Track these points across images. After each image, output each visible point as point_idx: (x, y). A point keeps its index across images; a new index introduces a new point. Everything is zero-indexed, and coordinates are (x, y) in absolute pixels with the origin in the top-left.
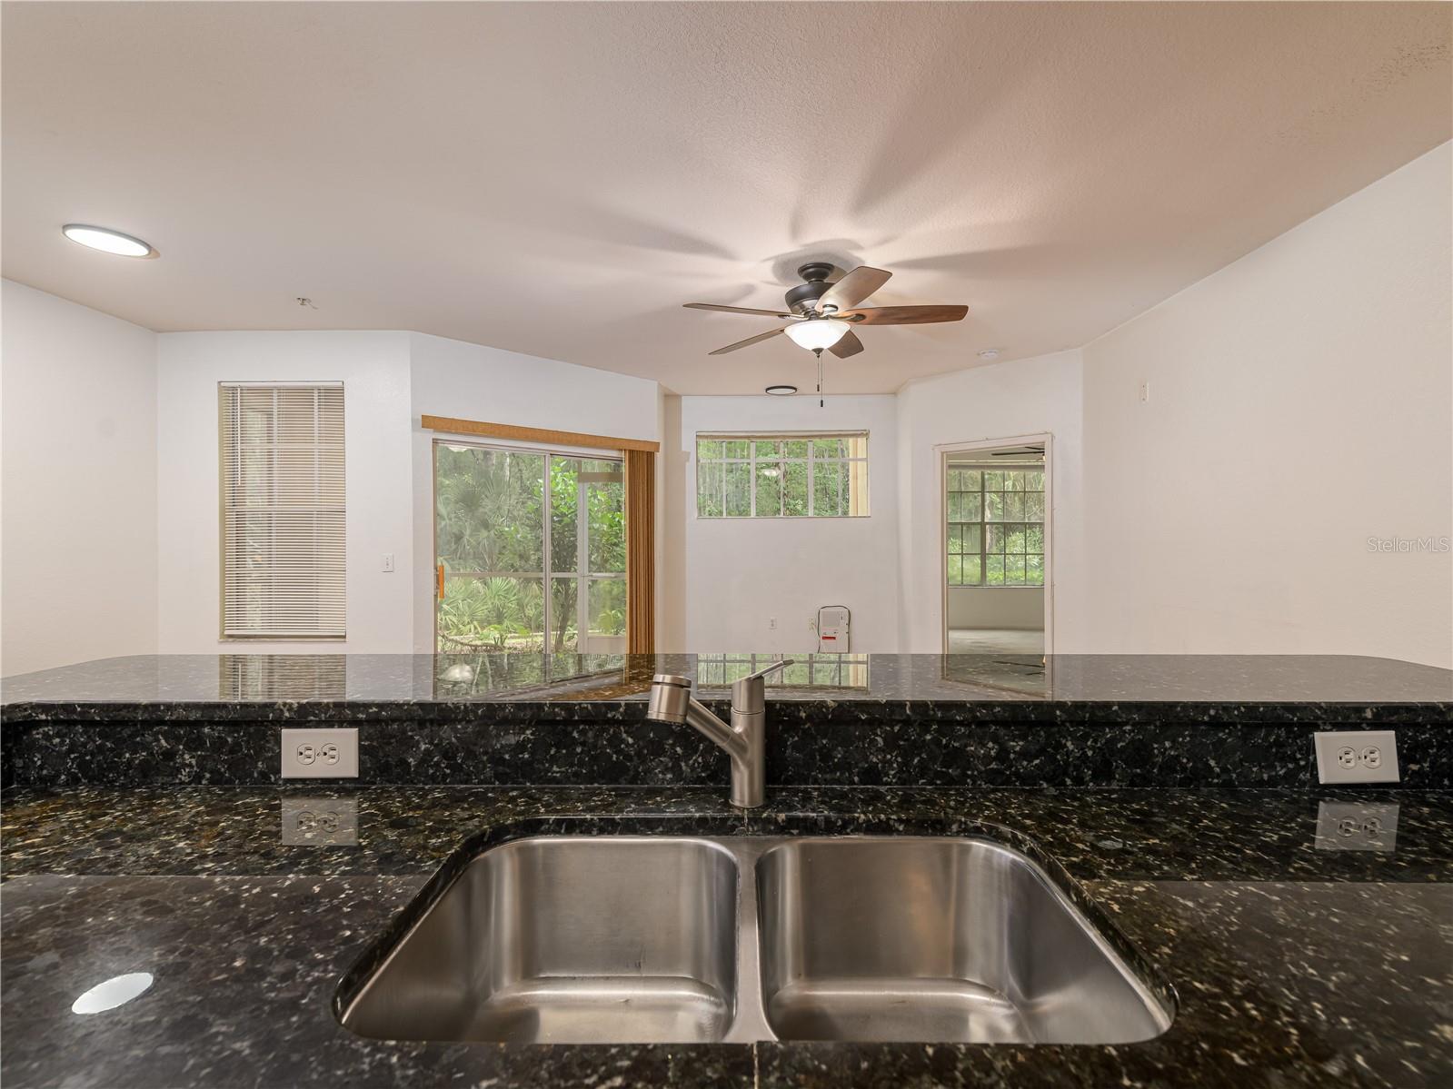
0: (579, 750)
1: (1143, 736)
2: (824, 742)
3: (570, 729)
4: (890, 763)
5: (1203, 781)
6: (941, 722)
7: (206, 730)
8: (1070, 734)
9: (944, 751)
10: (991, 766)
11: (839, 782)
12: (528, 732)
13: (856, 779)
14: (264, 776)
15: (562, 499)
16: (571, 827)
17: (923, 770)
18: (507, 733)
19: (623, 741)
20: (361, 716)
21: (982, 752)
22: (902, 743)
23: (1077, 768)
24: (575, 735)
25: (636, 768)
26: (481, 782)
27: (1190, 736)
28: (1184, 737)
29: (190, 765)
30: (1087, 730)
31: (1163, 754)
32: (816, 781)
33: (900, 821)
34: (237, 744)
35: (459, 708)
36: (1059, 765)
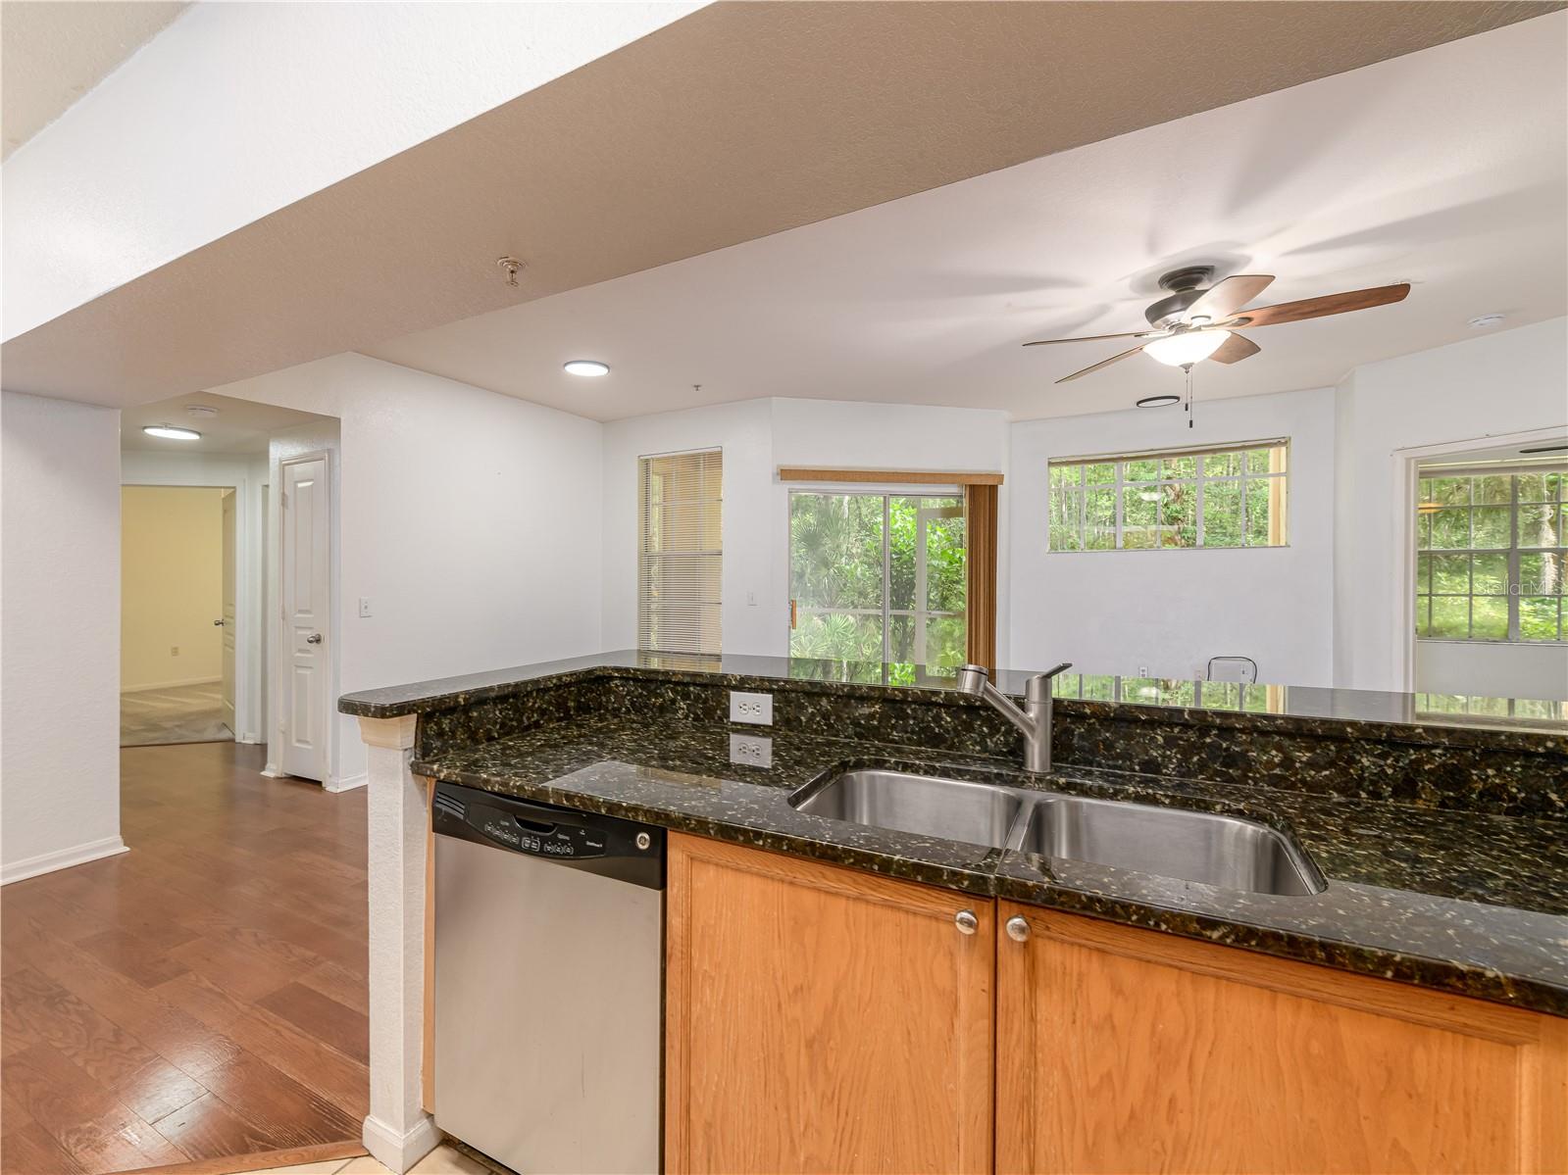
0: (911, 722)
1: (1458, 761)
2: (1108, 735)
3: (905, 707)
4: (1170, 758)
5: (1541, 813)
6: (1220, 728)
7: (692, 689)
8: (1366, 751)
9: (1224, 754)
10: (1275, 772)
11: (1120, 768)
12: (877, 707)
13: (1137, 768)
14: (721, 719)
15: (900, 536)
16: (906, 768)
17: (1202, 767)
18: (863, 706)
19: (942, 719)
20: (775, 687)
21: (1265, 758)
22: (1181, 743)
23: (1373, 783)
24: (909, 711)
25: (952, 739)
26: (846, 737)
27: (1520, 766)
28: (1515, 767)
29: (683, 709)
30: (1386, 749)
31: (1485, 781)
32: (1099, 765)
33: (1167, 796)
34: (707, 698)
35: (832, 686)
36: (1352, 778)
